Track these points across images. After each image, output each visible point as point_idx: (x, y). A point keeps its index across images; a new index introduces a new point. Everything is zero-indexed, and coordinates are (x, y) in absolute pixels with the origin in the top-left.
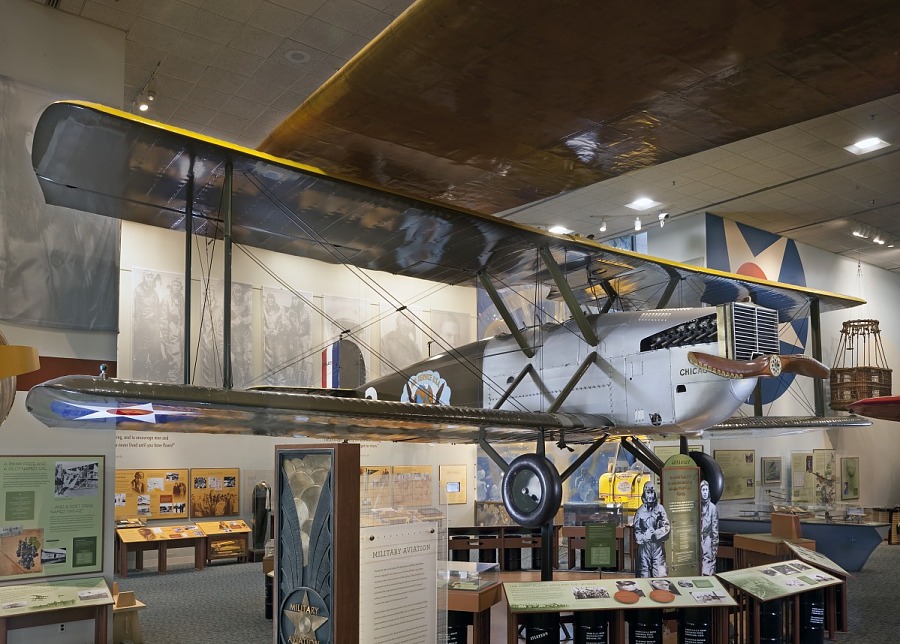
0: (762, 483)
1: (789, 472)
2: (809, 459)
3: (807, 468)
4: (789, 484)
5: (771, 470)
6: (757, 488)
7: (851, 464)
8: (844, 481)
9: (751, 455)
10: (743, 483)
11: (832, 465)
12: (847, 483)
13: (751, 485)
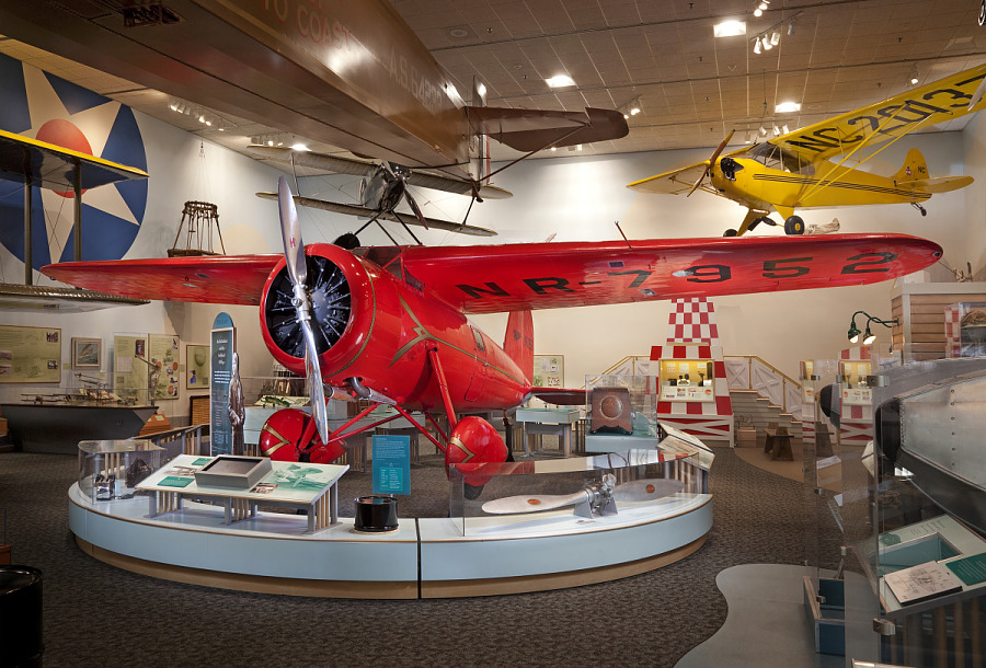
0: (72, 366)
1: (112, 355)
2: (139, 344)
3: (137, 352)
4: (112, 368)
5: (88, 352)
6: (65, 372)
7: (200, 352)
8: (191, 368)
9: (56, 334)
10: (43, 365)
11: (174, 352)
12: (194, 372)
13: (54, 366)
